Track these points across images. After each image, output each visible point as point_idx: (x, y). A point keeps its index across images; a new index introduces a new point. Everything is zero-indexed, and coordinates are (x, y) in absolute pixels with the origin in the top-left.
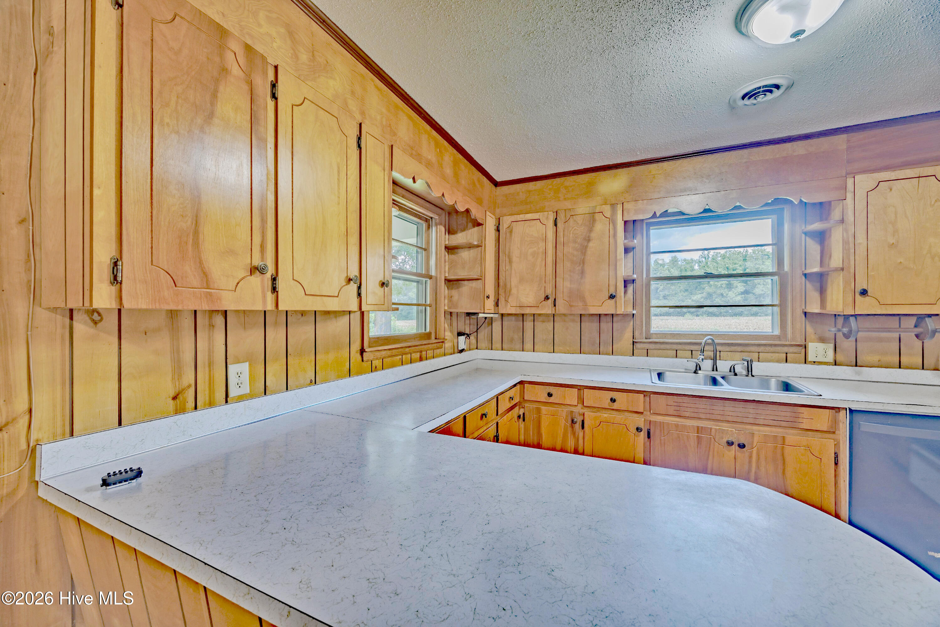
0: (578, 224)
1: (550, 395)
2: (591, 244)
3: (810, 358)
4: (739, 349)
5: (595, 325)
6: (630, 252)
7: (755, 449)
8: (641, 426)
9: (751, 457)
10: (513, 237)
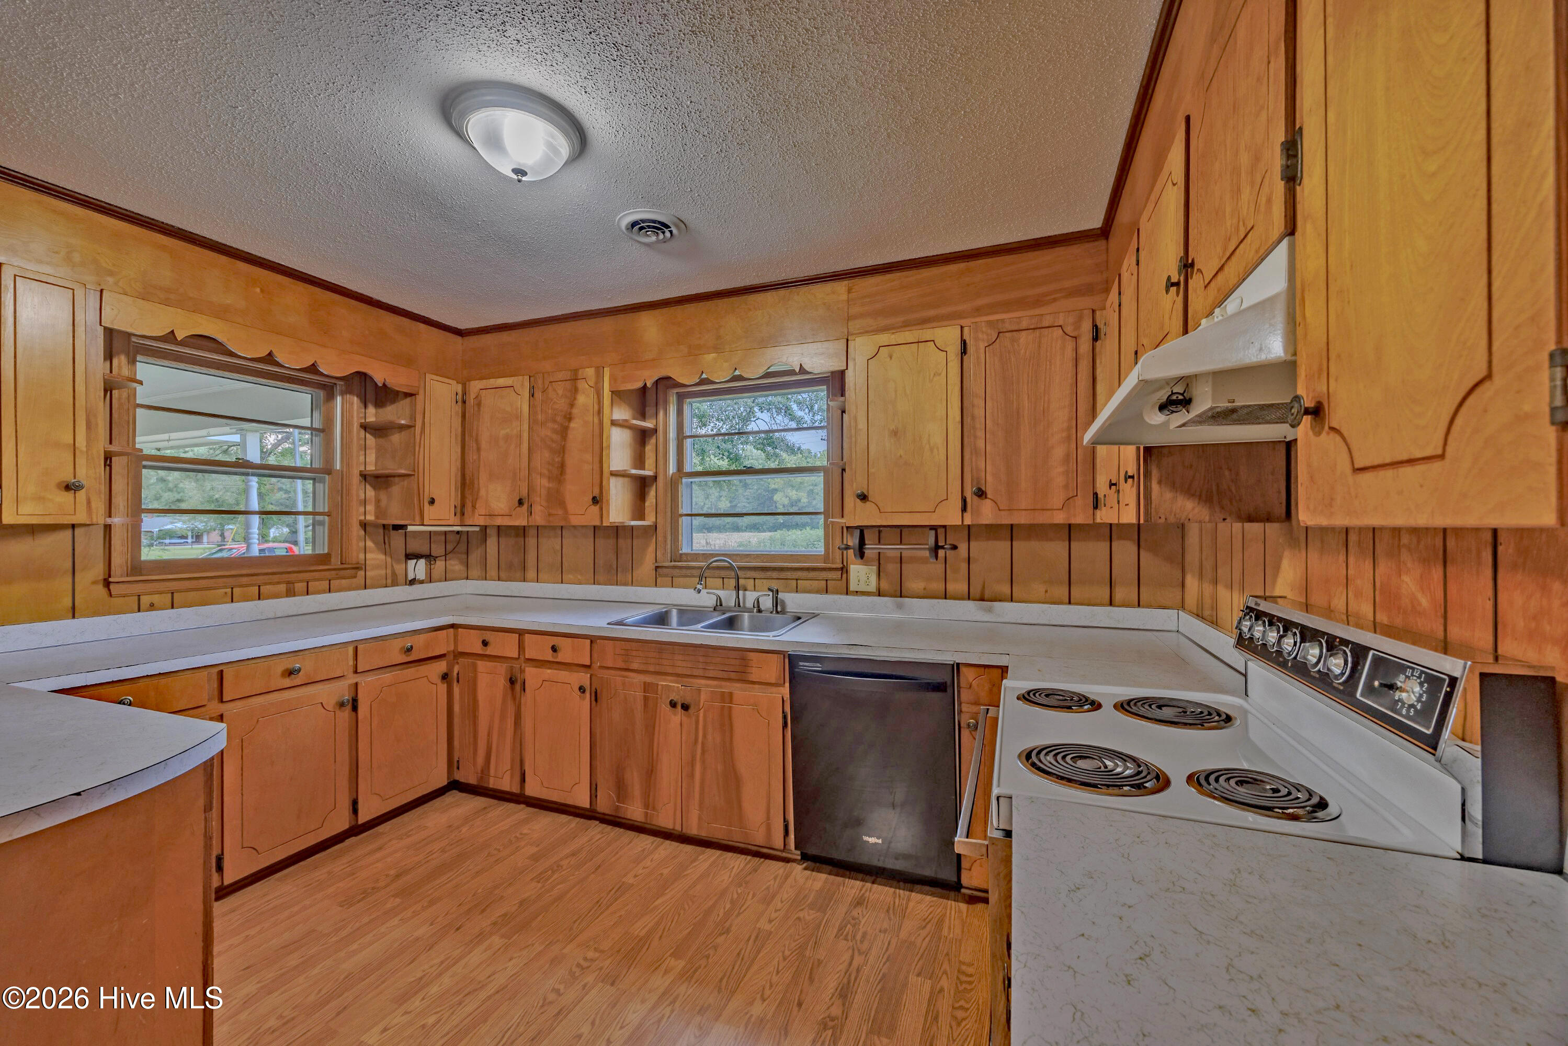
0: (558, 394)
1: (485, 643)
2: (572, 425)
3: (853, 587)
4: (775, 574)
5: (612, 541)
6: (651, 437)
7: (702, 711)
8: (587, 684)
9: (697, 722)
10: (481, 412)
